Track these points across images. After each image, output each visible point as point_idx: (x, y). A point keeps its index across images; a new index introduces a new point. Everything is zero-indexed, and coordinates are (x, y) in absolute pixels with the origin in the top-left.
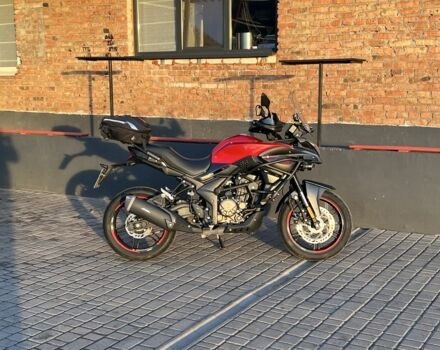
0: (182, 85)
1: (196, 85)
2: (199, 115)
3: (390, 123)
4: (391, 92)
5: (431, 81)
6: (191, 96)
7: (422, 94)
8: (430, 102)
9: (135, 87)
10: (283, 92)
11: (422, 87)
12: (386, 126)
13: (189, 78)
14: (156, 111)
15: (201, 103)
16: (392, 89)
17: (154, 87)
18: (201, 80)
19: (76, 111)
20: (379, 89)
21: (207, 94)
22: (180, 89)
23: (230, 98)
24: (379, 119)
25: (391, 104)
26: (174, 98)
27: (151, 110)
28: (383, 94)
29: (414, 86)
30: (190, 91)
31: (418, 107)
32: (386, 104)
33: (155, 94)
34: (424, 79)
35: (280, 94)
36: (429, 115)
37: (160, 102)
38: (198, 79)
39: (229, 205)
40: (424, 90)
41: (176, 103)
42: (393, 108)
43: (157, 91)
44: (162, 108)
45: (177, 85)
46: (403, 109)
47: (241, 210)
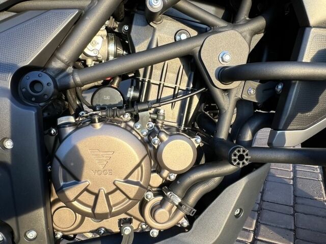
47: (173, 177)
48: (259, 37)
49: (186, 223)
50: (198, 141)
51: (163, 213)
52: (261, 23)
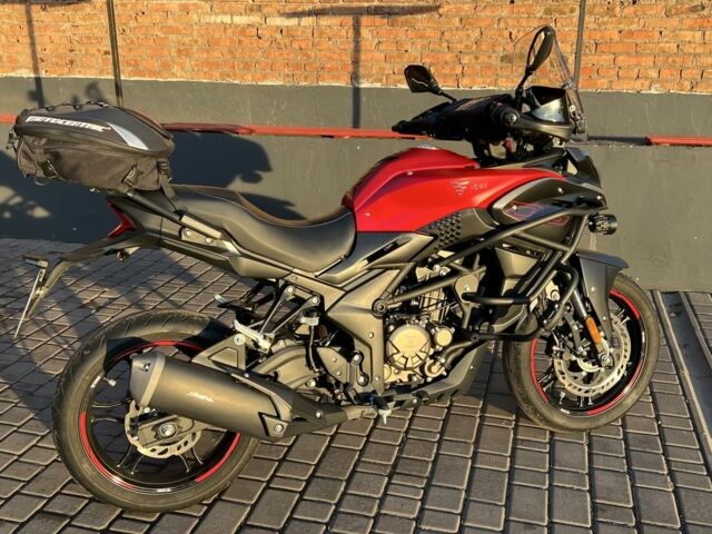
0: (227, 19)
1: (255, 19)
2: (265, 77)
3: (626, 87)
4: (631, 33)
5: (705, 12)
6: (246, 41)
7: (688, 36)
8: (700, 50)
9: (132, 24)
10: (429, 33)
11: (688, 22)
12: (619, 94)
13: (241, 6)
14: (176, 69)
15: (266, 54)
16: (634, 27)
17: (170, 22)
18: (266, 10)
19: (13, 69)
20: (610, 27)
21: (279, 36)
22: (225, 27)
23: (326, 44)
24: (605, 81)
25: (628, 54)
26: (212, 44)
27: (166, 66)
28: (616, 37)
29: (674, 21)
30: (243, 30)
31: (678, 60)
32: (621, 54)
33: (173, 37)
34: (694, 9)
35: (422, 37)
36: (696, 73)
37: (183, 51)
38: (260, 8)
39: (410, 340)
40: (692, 29)
41: (217, 54)
42: (633, 61)
43: (177, 31)
44: (188, 63)
45: (219, 19)
46: (651, 64)
47: (441, 349)
48: (483, 274)
49: (445, 373)
50: (453, 330)
51: (434, 369)
52: (484, 268)
